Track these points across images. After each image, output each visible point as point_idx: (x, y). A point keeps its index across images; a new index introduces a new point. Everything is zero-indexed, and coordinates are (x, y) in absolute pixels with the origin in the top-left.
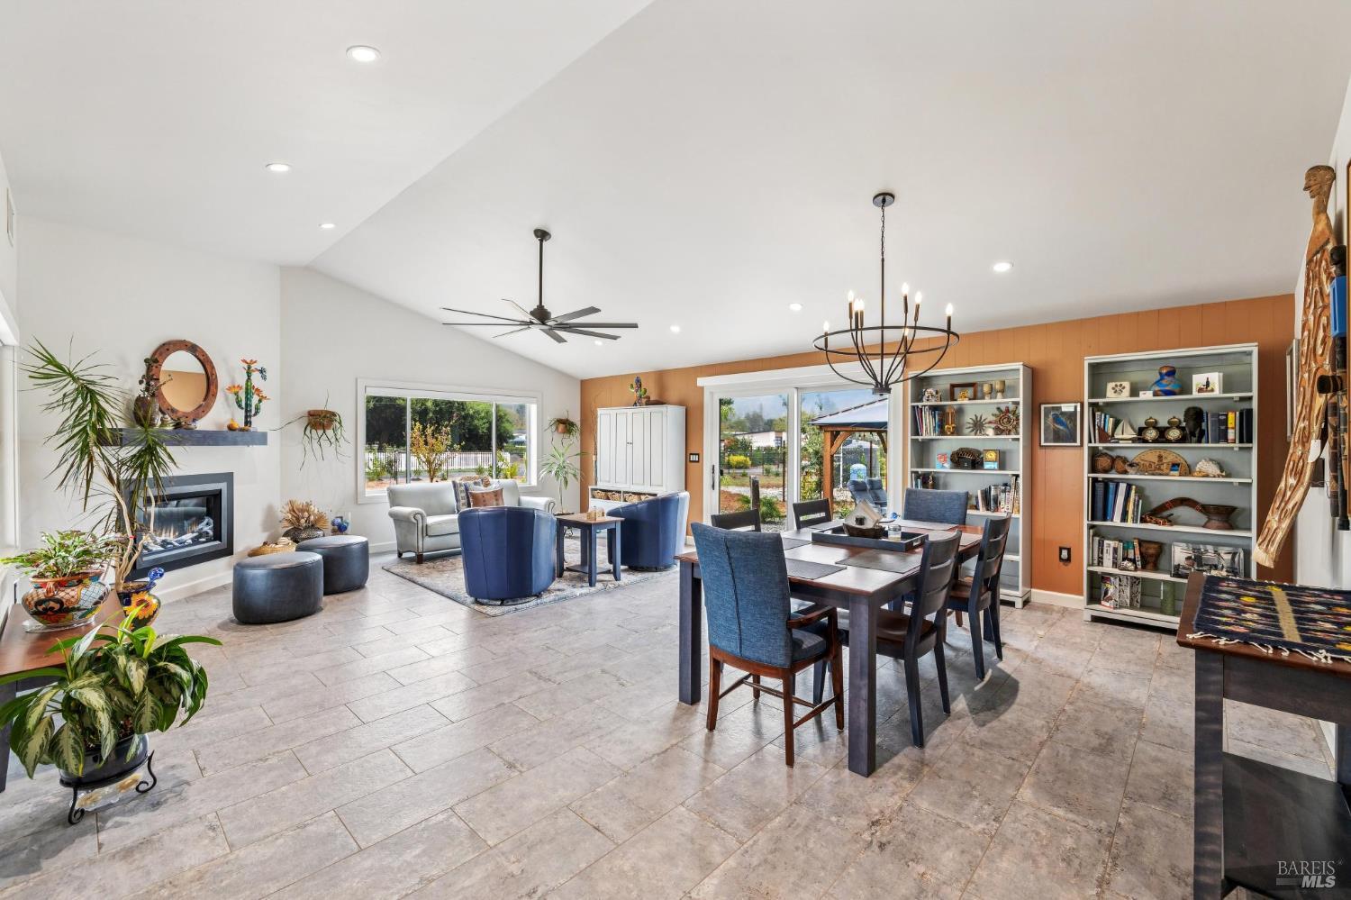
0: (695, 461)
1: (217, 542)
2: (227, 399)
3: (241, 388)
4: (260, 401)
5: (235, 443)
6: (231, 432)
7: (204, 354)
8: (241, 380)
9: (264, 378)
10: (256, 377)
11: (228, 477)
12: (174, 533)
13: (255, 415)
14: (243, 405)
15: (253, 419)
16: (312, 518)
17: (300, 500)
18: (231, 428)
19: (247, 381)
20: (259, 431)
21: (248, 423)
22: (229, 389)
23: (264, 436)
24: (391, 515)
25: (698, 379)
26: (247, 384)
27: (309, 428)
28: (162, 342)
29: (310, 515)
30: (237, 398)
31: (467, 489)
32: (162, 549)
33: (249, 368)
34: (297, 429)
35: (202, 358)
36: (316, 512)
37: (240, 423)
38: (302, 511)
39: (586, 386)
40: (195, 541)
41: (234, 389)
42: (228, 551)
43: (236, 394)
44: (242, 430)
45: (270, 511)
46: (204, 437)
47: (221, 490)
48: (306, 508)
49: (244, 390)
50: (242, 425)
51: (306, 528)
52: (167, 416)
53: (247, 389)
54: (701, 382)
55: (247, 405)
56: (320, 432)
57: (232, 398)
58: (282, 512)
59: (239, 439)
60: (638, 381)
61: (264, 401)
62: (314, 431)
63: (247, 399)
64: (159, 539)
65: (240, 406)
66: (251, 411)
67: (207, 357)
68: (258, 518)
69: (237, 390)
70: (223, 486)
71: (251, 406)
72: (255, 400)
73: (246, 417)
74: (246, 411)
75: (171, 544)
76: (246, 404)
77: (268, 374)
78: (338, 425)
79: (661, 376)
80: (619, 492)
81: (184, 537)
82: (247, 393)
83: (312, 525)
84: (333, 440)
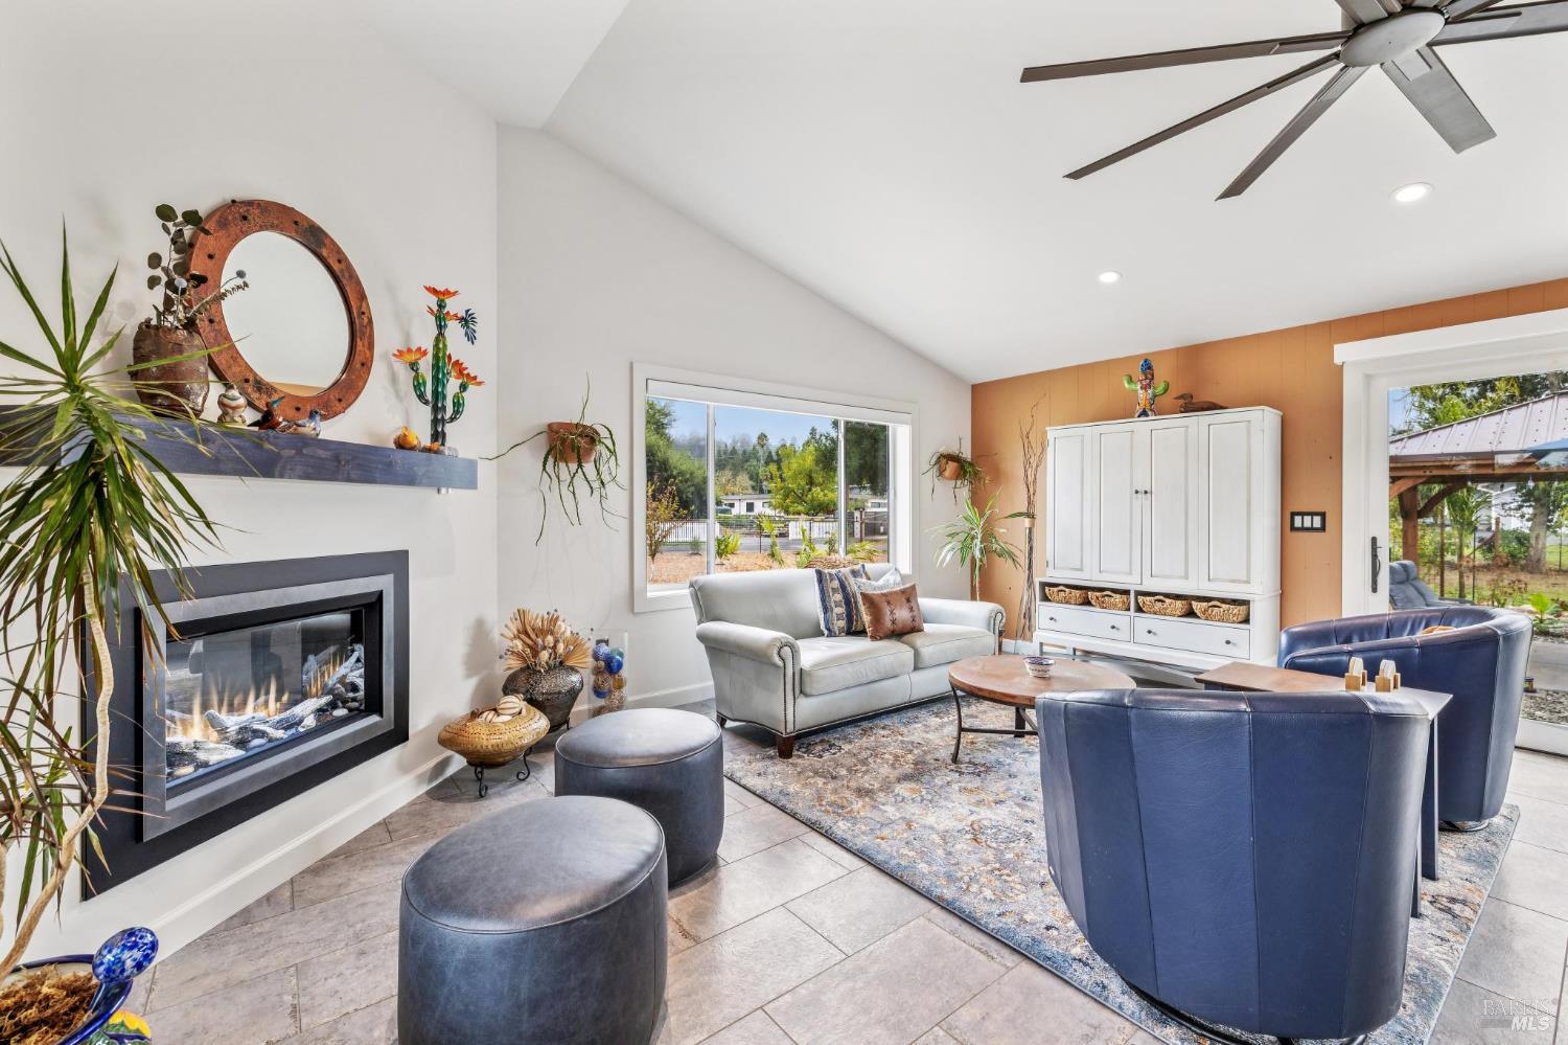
0: (1312, 529)
1: (374, 719)
2: (394, 379)
3: (425, 353)
4: (463, 387)
5: (410, 480)
6: (402, 453)
7: (342, 259)
8: (425, 338)
9: (471, 337)
10: (454, 330)
11: (396, 563)
12: (278, 699)
13: (452, 419)
14: (429, 396)
15: (450, 429)
16: (561, 647)
17: (538, 611)
18: (402, 444)
19: (437, 340)
20: (462, 455)
21: (438, 436)
22: (400, 354)
23: (471, 465)
24: (702, 638)
25: (1337, 347)
26: (436, 346)
27: (551, 460)
28: (229, 196)
29: (556, 641)
30: (416, 378)
31: (843, 587)
32: (239, 753)
33: (441, 306)
34: (530, 461)
35: (336, 267)
36: (568, 634)
37: (421, 435)
38: (542, 632)
39: (982, 395)
40: (325, 723)
41: (409, 357)
42: (398, 734)
43: (413, 366)
44: (428, 450)
45: (480, 631)
46: (337, 459)
47: (381, 593)
48: (550, 626)
49: (430, 357)
50: (426, 441)
51: (550, 669)
52: (235, 393)
53: (436, 357)
54: (1343, 352)
55: (438, 395)
56: (573, 466)
57: (405, 377)
58: (502, 632)
59: (420, 471)
60: (1148, 367)
61: (471, 388)
62: (562, 465)
63: (436, 381)
64: (232, 722)
65: (421, 397)
66: (444, 408)
67: (349, 267)
68: (457, 648)
69: (412, 358)
70: (384, 583)
71: (444, 397)
72: (452, 386)
73: (435, 422)
74: (435, 409)
75: (263, 734)
76: (436, 393)
77: (479, 328)
78: (605, 453)
79: (1193, 355)
80: (1126, 592)
81: (298, 710)
82: (436, 367)
83: (561, 663)
84: (596, 485)
